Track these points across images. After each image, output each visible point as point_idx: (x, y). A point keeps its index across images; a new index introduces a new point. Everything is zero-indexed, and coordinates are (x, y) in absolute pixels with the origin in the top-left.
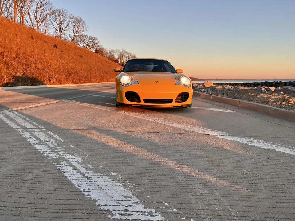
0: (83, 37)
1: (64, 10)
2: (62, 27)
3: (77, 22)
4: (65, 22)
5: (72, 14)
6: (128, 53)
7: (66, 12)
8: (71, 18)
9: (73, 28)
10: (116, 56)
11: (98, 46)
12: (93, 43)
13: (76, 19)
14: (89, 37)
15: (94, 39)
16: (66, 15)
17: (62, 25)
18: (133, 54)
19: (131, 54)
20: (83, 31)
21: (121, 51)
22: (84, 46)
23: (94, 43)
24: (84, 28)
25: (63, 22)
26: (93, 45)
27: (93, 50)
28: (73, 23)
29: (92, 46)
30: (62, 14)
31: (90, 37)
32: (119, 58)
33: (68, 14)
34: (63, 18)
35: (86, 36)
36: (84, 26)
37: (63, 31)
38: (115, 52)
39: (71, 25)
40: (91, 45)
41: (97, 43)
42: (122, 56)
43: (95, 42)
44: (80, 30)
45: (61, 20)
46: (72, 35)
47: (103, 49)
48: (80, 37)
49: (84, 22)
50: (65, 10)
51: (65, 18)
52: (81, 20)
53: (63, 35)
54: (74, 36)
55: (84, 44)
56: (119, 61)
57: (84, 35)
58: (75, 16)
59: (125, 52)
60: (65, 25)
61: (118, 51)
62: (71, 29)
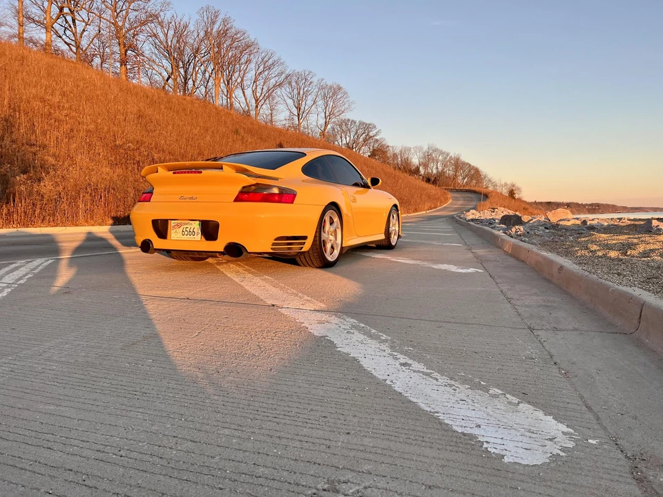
0: (346, 125)
1: (307, 73)
2: (303, 108)
3: (332, 93)
4: (309, 97)
5: (322, 80)
6: (442, 153)
7: (311, 76)
8: (322, 88)
9: (324, 107)
10: (415, 161)
11: (377, 141)
12: (366, 136)
13: (331, 88)
14: (357, 124)
15: (367, 127)
16: (311, 83)
17: (304, 103)
18: (455, 154)
19: (448, 155)
20: (343, 112)
21: (425, 148)
22: (348, 144)
23: (368, 135)
24: (346, 106)
25: (304, 97)
26: (365, 140)
27: (365, 152)
28: (325, 97)
29: (365, 142)
30: (304, 81)
31: (361, 123)
32: (420, 165)
33: (315, 80)
34: (305, 89)
35: (352, 121)
36: (345, 100)
37: (304, 115)
38: (413, 151)
39: (320, 102)
40: (361, 139)
41: (375, 135)
42: (428, 158)
43: (371, 134)
44: (339, 111)
45: (301, 93)
46: (322, 121)
47: (388, 146)
48: (340, 126)
49: (345, 93)
50: (310, 72)
51: (310, 89)
52: (340, 88)
53: (304, 123)
54: (326, 123)
55: (348, 139)
56: (422, 171)
57: (349, 120)
58: (329, 83)
59: (436, 150)
60: (310, 102)
61: (420, 148)
62: (320, 109)
